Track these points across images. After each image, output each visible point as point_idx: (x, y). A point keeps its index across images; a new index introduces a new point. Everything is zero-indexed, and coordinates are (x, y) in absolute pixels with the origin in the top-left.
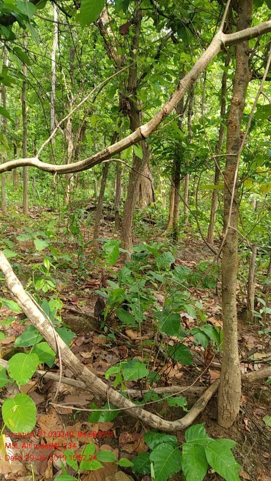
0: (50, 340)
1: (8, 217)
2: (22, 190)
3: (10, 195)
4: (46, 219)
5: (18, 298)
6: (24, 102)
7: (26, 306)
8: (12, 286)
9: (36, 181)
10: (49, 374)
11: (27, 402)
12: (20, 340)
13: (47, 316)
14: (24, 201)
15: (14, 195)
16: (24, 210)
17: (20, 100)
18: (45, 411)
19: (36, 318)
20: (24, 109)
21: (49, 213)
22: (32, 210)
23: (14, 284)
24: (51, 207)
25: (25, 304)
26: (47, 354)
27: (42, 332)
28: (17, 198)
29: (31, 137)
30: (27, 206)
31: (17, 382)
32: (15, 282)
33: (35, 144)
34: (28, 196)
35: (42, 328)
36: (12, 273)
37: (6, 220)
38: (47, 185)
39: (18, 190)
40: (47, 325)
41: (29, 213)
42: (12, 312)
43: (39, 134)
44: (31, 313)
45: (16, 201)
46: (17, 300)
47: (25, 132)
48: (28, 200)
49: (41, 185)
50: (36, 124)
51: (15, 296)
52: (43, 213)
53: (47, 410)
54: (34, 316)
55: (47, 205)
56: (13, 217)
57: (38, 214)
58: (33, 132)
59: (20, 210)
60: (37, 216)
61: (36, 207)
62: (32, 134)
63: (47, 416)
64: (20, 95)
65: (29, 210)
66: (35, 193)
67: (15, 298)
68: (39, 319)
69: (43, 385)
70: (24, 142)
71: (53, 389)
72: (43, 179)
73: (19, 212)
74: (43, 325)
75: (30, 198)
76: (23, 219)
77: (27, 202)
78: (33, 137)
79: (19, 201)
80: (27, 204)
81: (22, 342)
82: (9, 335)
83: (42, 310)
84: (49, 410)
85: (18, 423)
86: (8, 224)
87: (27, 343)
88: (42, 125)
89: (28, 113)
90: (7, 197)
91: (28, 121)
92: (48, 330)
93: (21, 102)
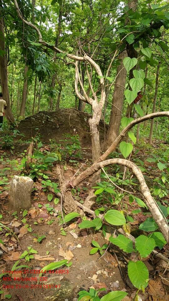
0: (165, 233)
1: (139, 145)
2: (150, 129)
3: (142, 132)
4: (163, 148)
5: (147, 200)
6: (158, 74)
7: (152, 206)
8: (144, 192)
9: (159, 124)
10: (160, 254)
11: (143, 268)
12: (143, 225)
13: (165, 217)
14: (150, 135)
15: (144, 132)
16: (149, 142)
17: (155, 74)
18: (153, 277)
19: (157, 216)
20: (157, 79)
21: (165, 145)
22: (154, 142)
23: (146, 190)
24: (167, 141)
25: (151, 205)
26: (160, 241)
27: (161, 226)
28: (145, 133)
29: (159, 97)
30: (151, 140)
31: (141, 254)
32: (146, 189)
33: (161, 100)
34: (153, 133)
35: (160, 224)
36: (145, 183)
37: (138, 147)
38: (166, 126)
39: (147, 129)
40: (164, 223)
41: (152, 143)
42: (138, 205)
43: (164, 94)
44: (155, 212)
45: (145, 136)
46: (146, 201)
47: (156, 93)
48: (152, 136)
49: (162, 126)
50: (163, 88)
51: (145, 198)
52: (161, 144)
53: (155, 277)
54: (156, 214)
55: (164, 140)
56: (143, 145)
57: (158, 145)
58: (161, 93)
59: (147, 141)
60: (157, 146)
61: (157, 140)
62: (160, 94)
63: (154, 281)
64: (155, 71)
65: (152, 142)
66: (157, 131)
67: (145, 199)
68: (159, 217)
69: (153, 259)
70: (154, 100)
71: (159, 264)
72: (163, 123)
73: (146, 142)
74: (161, 222)
75: (154, 134)
76: (148, 147)
77: (152, 137)
78: (160, 96)
79: (147, 135)
80: (152, 138)
81: (144, 227)
82: (135, 219)
83: (162, 212)
84: (156, 278)
85: (137, 280)
86: (139, 149)
87: (147, 229)
88: (167, 89)
89: (160, 81)
90: (139, 133)
91: (159, 86)
92: (164, 226)
93: (156, 75)
